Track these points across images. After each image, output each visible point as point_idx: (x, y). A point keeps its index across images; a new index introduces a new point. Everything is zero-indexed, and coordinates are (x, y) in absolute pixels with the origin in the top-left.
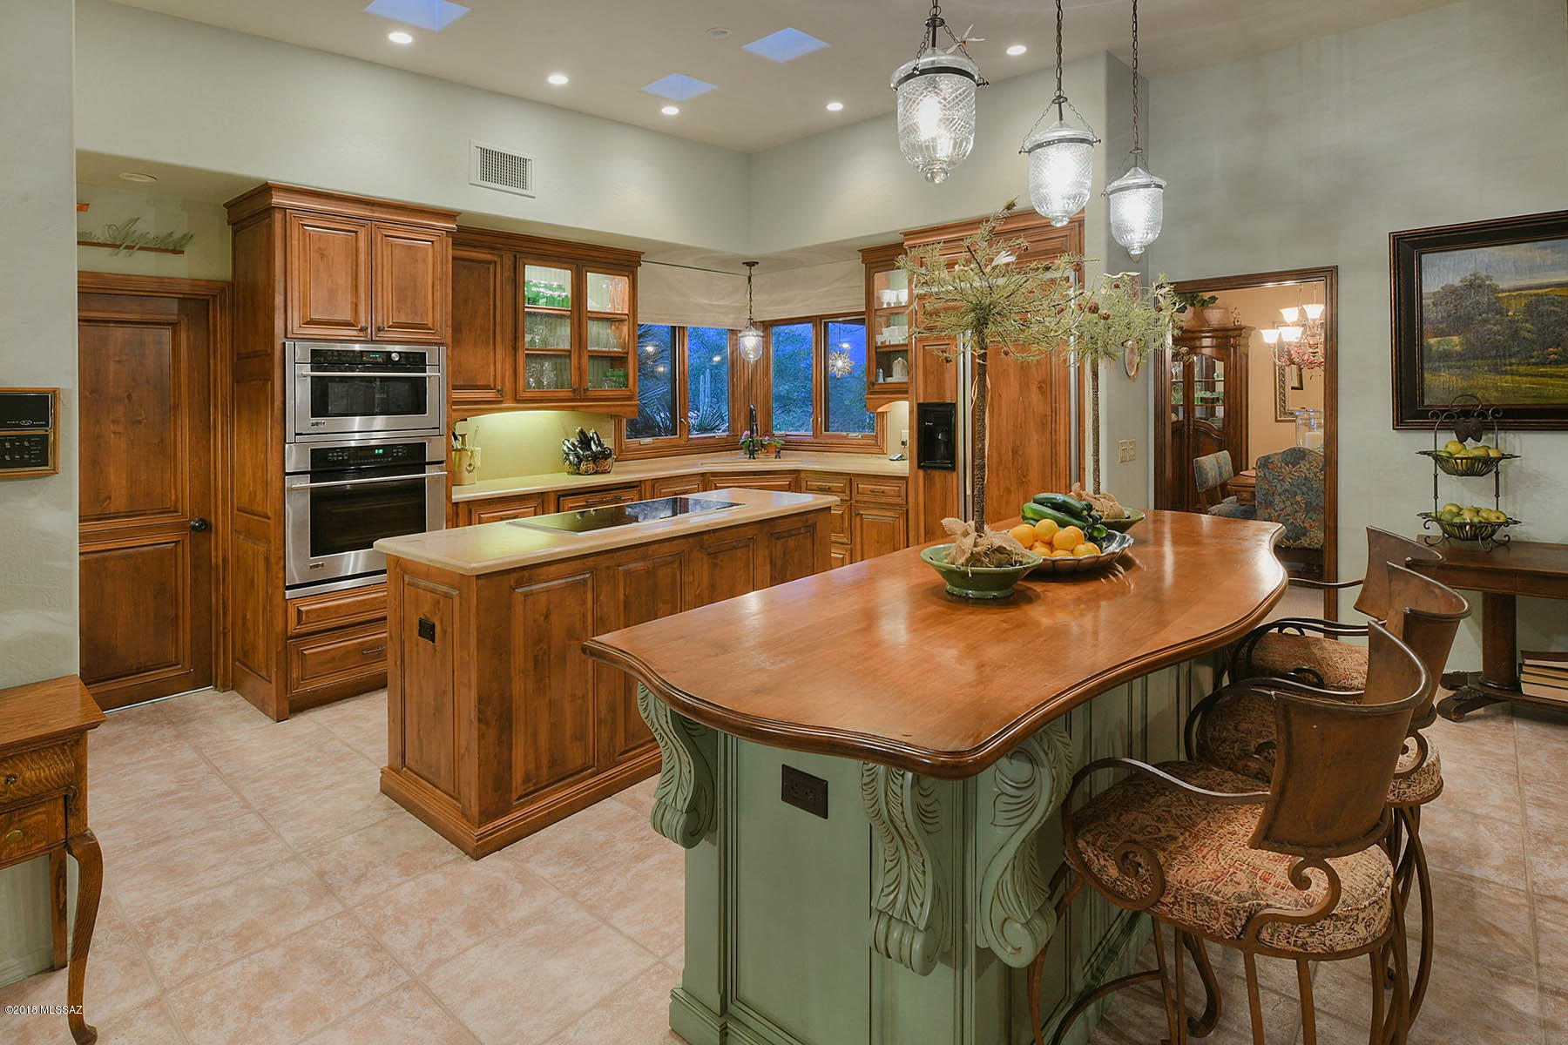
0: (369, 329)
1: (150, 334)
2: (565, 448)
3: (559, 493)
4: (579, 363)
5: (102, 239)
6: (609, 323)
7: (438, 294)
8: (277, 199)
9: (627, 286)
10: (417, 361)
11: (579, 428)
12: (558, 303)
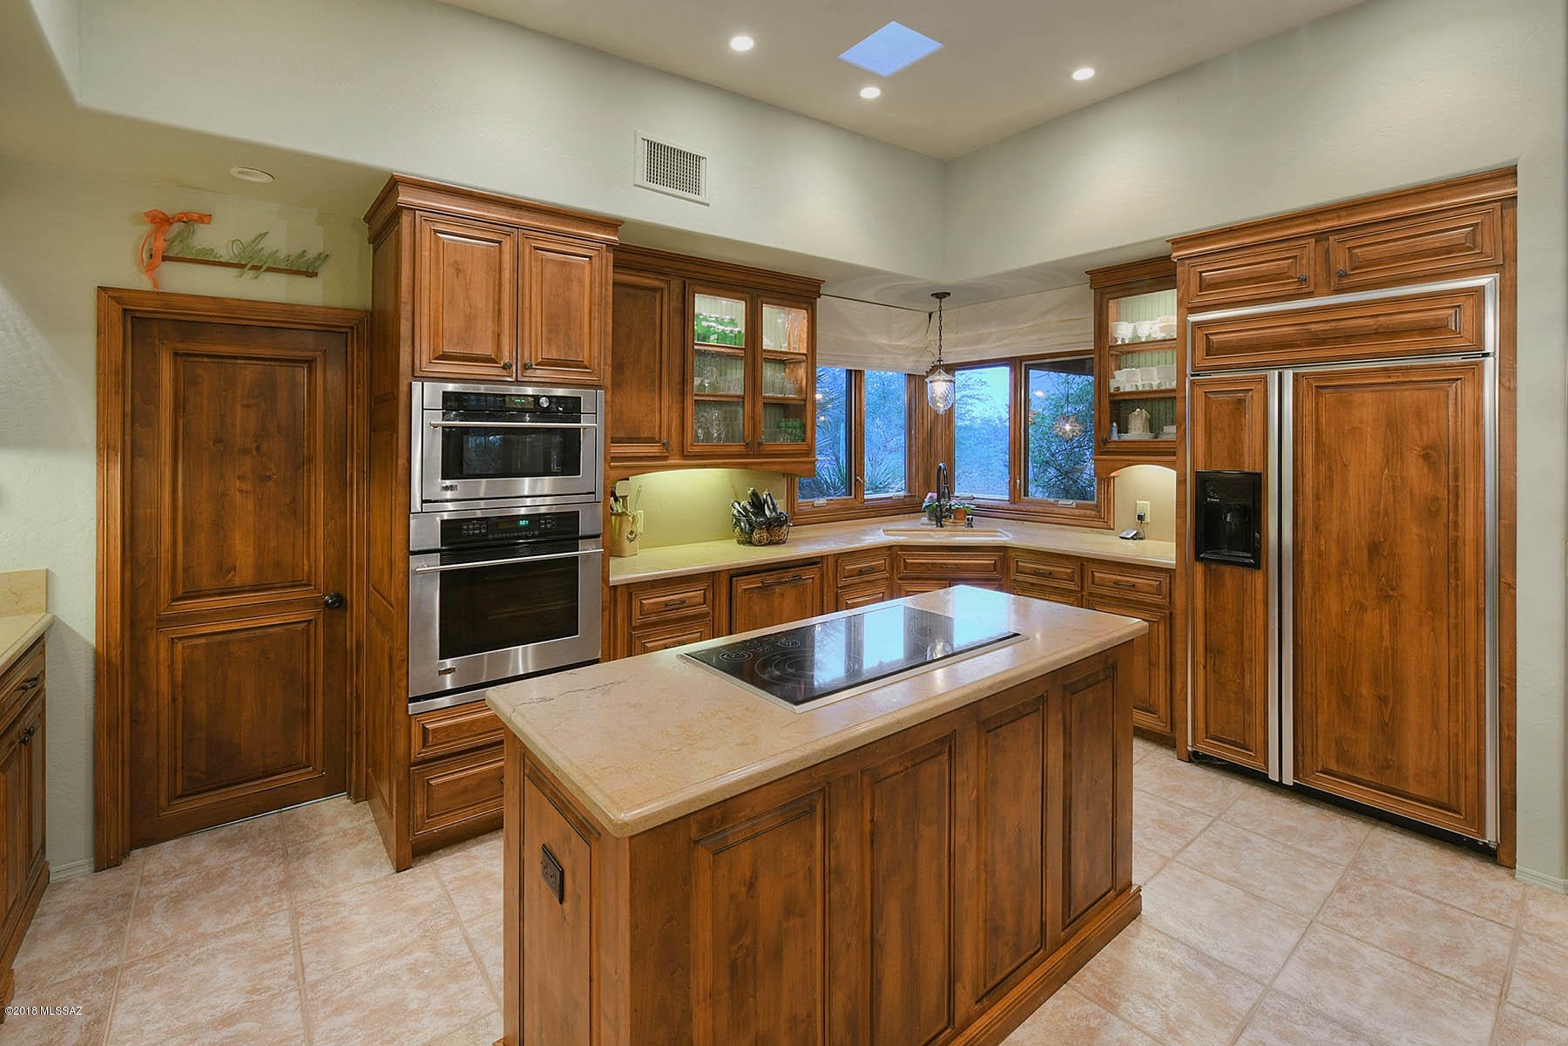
0: (514, 367)
1: (282, 373)
2: (735, 512)
3: (731, 572)
4: (753, 412)
5: (228, 257)
6: (782, 366)
7: (596, 323)
8: (405, 197)
9: (805, 321)
10: (571, 408)
11: (752, 489)
12: (730, 341)
